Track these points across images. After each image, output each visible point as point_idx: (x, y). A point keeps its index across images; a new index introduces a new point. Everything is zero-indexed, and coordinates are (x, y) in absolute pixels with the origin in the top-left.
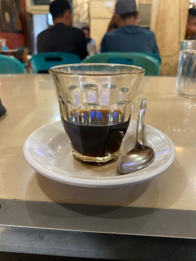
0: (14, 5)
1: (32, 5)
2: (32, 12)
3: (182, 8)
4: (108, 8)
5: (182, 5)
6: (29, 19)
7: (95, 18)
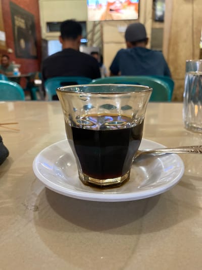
0: (30, 32)
1: (47, 31)
2: (48, 39)
3: (194, 30)
4: (121, 33)
5: (195, 26)
6: (44, 45)
7: (108, 43)
